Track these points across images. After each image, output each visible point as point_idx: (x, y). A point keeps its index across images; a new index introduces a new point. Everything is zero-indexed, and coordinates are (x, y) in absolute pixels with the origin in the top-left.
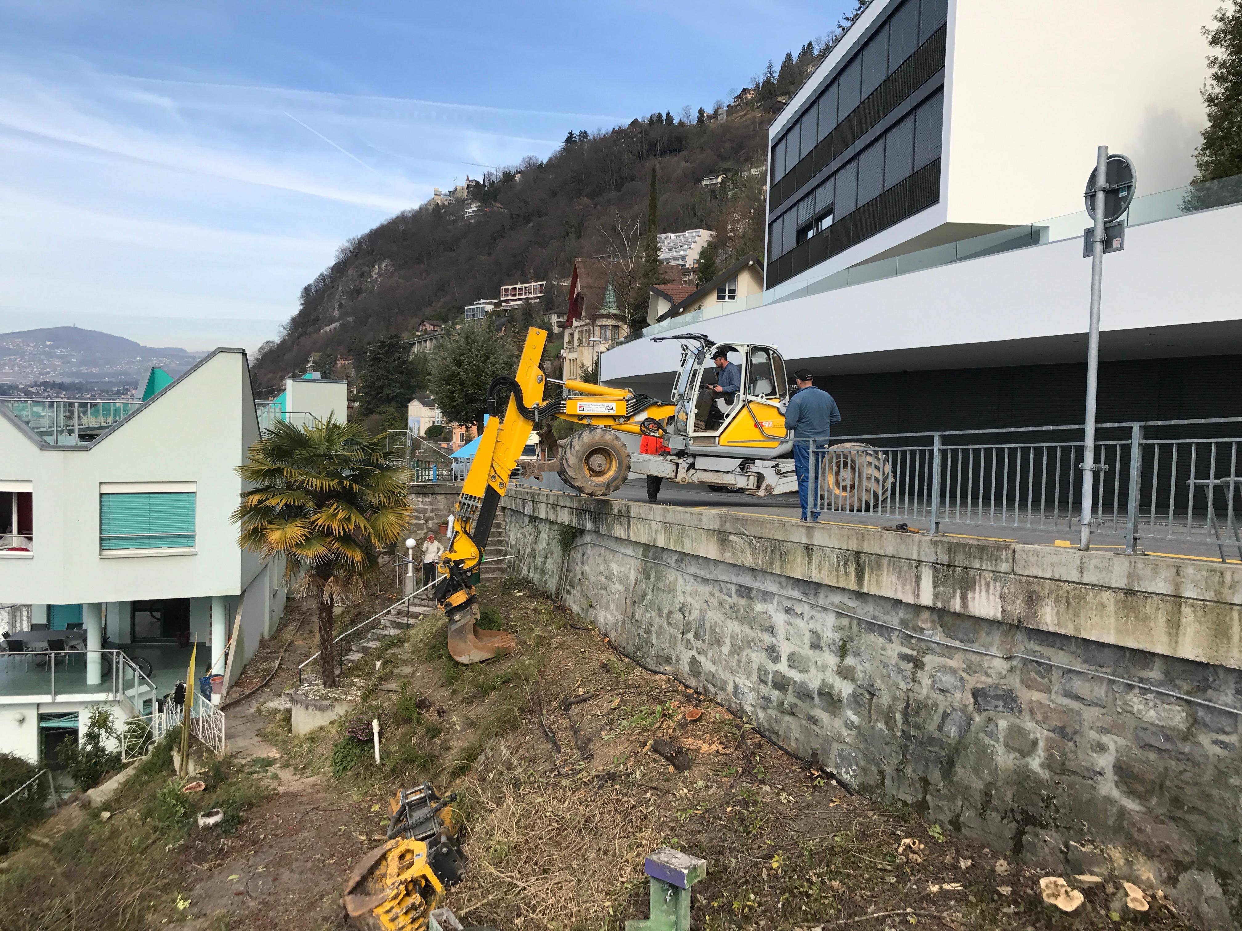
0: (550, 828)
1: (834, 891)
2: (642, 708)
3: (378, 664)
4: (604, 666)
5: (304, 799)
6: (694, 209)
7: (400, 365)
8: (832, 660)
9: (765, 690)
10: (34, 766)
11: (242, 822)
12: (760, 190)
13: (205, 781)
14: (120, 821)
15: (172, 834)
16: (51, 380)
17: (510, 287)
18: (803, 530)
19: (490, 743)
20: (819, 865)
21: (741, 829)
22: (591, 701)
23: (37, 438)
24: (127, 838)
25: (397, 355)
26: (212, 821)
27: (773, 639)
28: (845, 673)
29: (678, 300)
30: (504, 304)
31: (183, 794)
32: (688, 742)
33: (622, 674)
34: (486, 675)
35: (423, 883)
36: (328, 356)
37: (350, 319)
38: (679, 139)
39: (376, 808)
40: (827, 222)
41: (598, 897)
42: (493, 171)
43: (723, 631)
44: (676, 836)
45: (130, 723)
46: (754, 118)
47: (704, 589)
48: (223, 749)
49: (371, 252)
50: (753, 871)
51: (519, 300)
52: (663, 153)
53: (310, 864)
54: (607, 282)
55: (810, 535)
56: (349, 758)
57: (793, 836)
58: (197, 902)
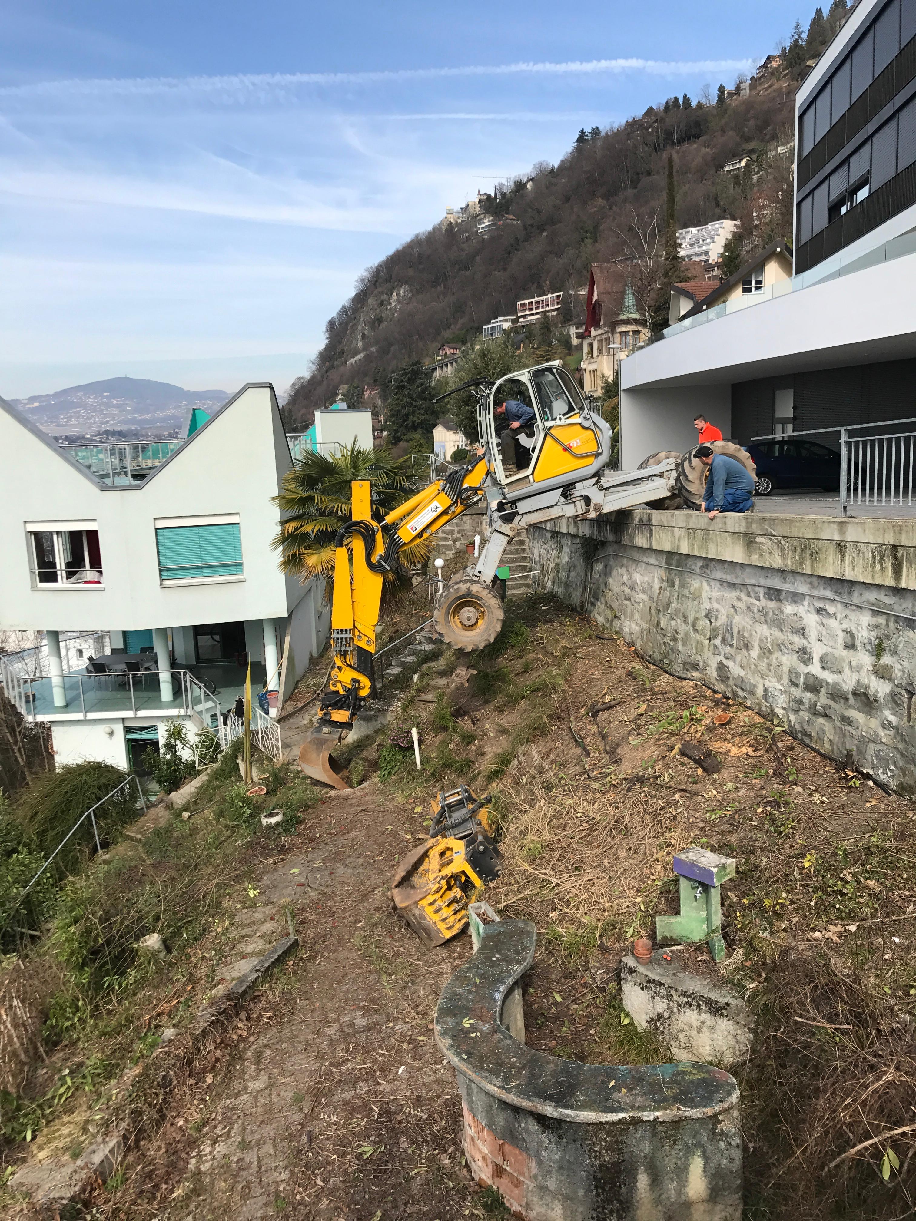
0: (581, 828)
1: (870, 891)
2: (669, 713)
3: (416, 677)
4: (629, 674)
5: (354, 801)
6: (716, 199)
7: (423, 391)
8: (866, 659)
9: (797, 692)
10: (124, 773)
11: (300, 822)
12: (789, 168)
13: (267, 786)
14: (198, 820)
15: (241, 831)
16: (112, 429)
17: (527, 302)
18: (835, 526)
19: (521, 750)
20: (853, 865)
21: (772, 829)
22: (618, 708)
23: (97, 480)
24: (204, 835)
25: (420, 381)
26: (273, 820)
27: (804, 641)
28: (882, 673)
29: (700, 297)
30: (521, 320)
31: (248, 797)
32: (716, 746)
33: (647, 682)
34: (516, 685)
35: (463, 879)
36: (356, 388)
37: (373, 349)
38: (698, 124)
39: (418, 809)
40: (863, 194)
41: (632, 893)
42: (504, 182)
43: (751, 635)
44: (706, 836)
45: (200, 735)
46: (781, 88)
47: (731, 595)
48: (281, 757)
49: (388, 280)
50: (784, 870)
51: (536, 314)
52: (680, 141)
53: (361, 860)
54: (626, 285)
55: (842, 531)
56: (393, 764)
57: (826, 836)
58: (265, 891)
